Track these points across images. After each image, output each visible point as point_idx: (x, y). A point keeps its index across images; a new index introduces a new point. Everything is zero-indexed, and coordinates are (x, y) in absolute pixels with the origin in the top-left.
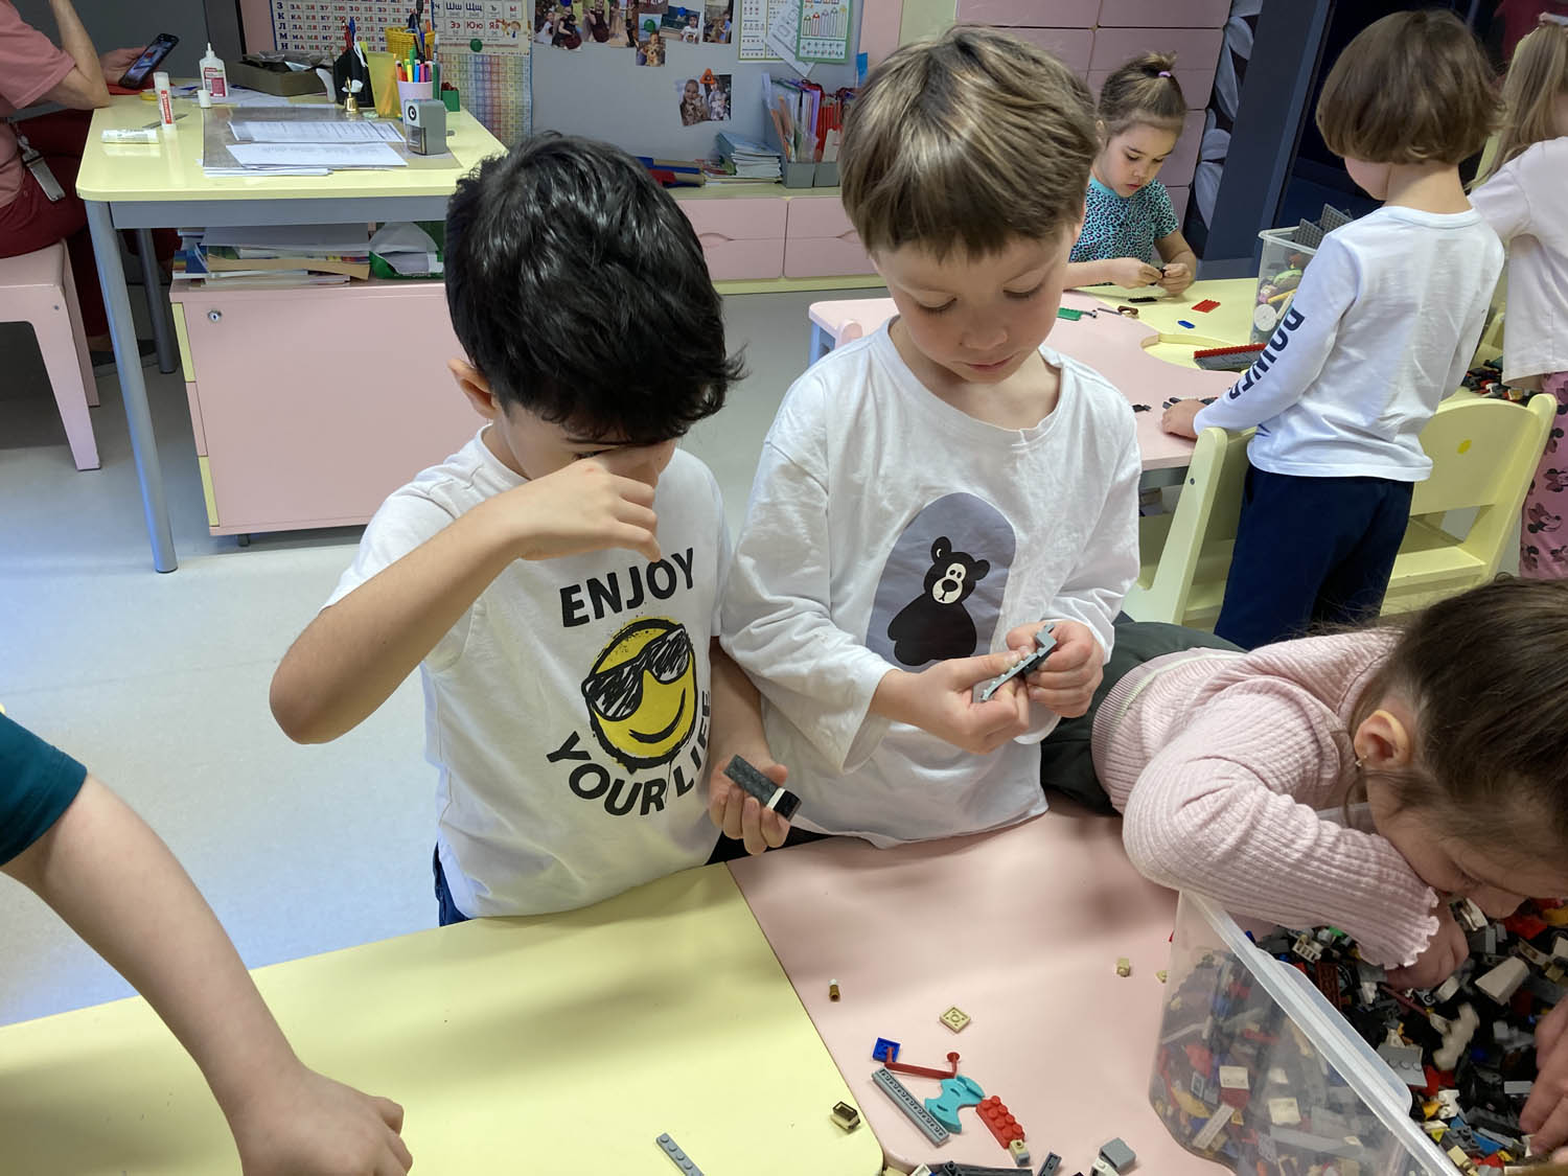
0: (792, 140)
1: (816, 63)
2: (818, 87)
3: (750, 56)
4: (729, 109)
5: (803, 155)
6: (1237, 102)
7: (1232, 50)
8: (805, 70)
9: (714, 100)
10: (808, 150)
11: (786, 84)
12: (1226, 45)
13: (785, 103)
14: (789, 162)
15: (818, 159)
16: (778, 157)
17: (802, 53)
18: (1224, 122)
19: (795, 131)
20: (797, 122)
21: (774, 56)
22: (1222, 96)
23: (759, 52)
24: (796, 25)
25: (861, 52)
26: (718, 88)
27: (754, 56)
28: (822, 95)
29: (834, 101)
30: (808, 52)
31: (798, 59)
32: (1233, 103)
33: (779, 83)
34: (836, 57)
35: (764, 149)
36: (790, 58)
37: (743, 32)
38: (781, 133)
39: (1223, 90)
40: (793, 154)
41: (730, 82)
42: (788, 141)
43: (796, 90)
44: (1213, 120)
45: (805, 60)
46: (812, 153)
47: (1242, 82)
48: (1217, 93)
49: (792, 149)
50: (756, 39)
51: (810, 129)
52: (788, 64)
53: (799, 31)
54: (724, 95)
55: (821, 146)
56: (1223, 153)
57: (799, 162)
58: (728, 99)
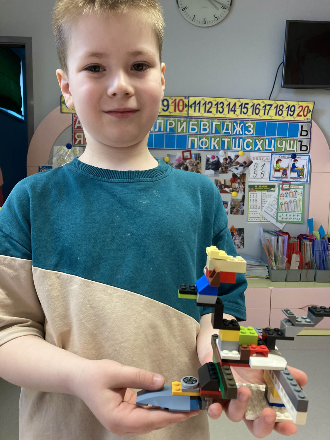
0: (273, 259)
1: (287, 223)
2: (287, 233)
3: (253, 220)
4: (243, 243)
5: (280, 266)
8: (281, 226)
9: (235, 239)
10: (282, 263)
11: (271, 232)
13: (270, 241)
14: (272, 269)
15: (288, 268)
16: (267, 266)
17: (280, 219)
19: (275, 254)
20: (276, 251)
21: (265, 220)
23: (258, 219)
24: (276, 206)
25: (309, 219)
26: (238, 234)
27: (255, 220)
28: (289, 237)
29: (296, 240)
30: (282, 218)
31: (277, 221)
33: (268, 232)
34: (297, 220)
35: (260, 262)
36: (274, 221)
37: (250, 210)
38: (268, 255)
40: (274, 265)
41: (243, 232)
42: (271, 259)
43: (275, 236)
45: (281, 222)
46: (284, 265)
49: (273, 263)
50: (256, 213)
51: (283, 253)
52: (273, 224)
53: (277, 209)
54: (241, 238)
55: (289, 262)
57: (278, 269)
58: (243, 239)
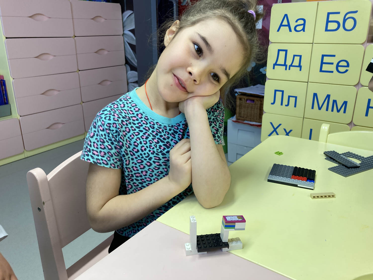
6: (136, 61)
7: (128, 42)
12: (125, 41)
18: (133, 68)
22: (129, 59)
32: (135, 61)
39: (129, 57)
44: (129, 68)
47: (136, 53)
48: (127, 59)
56: (136, 79)
